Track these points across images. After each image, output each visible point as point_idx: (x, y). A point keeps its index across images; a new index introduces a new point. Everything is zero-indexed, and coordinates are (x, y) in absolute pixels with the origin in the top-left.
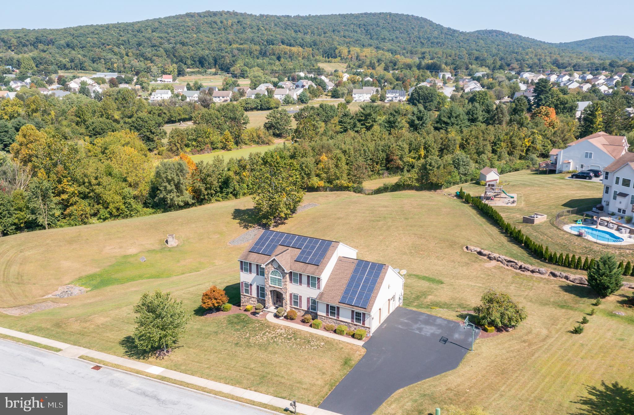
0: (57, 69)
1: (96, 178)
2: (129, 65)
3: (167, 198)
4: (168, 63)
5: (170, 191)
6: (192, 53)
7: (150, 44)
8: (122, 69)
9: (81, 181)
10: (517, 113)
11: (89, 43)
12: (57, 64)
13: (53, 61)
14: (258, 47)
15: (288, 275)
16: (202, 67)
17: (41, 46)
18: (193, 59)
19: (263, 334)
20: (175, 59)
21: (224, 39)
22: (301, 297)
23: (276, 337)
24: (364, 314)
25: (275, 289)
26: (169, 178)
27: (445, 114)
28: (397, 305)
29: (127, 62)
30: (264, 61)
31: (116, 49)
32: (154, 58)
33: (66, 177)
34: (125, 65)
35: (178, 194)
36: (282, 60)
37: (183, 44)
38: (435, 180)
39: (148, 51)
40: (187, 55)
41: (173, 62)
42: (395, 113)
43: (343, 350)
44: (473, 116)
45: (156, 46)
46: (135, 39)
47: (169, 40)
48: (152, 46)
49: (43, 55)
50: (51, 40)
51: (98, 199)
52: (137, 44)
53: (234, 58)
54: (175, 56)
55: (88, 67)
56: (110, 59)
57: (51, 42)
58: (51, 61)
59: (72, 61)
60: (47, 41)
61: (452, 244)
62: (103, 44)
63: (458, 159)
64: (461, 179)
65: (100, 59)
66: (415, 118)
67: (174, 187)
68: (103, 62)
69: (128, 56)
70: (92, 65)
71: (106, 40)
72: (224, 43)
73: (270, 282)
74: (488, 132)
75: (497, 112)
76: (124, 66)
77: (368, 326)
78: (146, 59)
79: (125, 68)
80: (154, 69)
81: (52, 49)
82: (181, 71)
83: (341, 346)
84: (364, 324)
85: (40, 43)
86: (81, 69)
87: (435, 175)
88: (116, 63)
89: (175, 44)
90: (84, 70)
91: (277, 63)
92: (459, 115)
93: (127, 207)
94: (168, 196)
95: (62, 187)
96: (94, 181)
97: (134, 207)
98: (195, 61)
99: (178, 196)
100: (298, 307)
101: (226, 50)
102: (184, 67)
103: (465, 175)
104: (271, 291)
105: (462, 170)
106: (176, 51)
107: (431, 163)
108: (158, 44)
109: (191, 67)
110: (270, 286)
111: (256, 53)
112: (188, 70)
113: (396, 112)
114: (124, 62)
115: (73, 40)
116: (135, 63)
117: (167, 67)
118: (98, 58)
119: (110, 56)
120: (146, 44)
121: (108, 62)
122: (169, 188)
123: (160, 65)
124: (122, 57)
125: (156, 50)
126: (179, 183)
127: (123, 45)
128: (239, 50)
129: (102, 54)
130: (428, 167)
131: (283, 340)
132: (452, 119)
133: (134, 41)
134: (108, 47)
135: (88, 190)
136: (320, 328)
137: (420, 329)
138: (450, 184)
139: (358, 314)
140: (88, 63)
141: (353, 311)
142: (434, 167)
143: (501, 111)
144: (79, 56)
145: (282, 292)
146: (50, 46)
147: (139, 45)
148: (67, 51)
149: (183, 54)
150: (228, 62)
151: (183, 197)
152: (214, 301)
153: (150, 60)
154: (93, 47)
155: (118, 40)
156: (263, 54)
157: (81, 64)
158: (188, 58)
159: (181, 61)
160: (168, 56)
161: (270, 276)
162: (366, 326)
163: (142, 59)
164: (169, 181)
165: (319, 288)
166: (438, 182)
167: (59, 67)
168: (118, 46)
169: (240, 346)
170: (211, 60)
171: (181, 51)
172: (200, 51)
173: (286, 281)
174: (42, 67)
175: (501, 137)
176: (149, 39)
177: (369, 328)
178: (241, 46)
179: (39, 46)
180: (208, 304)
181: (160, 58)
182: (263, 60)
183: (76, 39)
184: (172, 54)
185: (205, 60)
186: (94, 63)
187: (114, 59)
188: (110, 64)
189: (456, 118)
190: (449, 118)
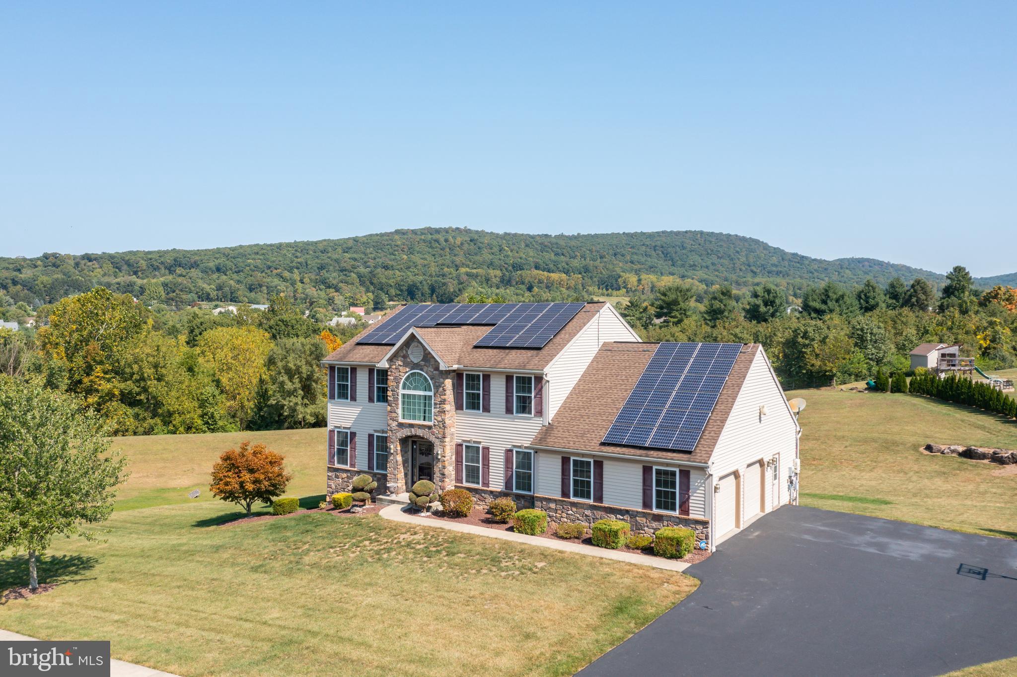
0: (196, 299)
1: (156, 366)
2: (303, 296)
3: (283, 406)
4: (360, 292)
5: (291, 393)
6: (399, 279)
7: (337, 268)
8: (292, 300)
9: (128, 370)
10: (953, 293)
11: (249, 266)
12: (197, 293)
13: (193, 289)
14: (499, 273)
15: (448, 383)
16: (412, 299)
17: (179, 271)
18: (398, 286)
19: (353, 545)
20: (372, 288)
21: (448, 262)
22: (486, 449)
23: (389, 551)
24: (685, 474)
25: (413, 431)
26: (291, 365)
27: (815, 297)
28: (785, 500)
29: (300, 291)
30: (508, 291)
31: (286, 274)
32: (341, 285)
33: (101, 363)
34: (298, 295)
35: (306, 401)
36: (536, 289)
37: (386, 267)
38: (819, 363)
39: (333, 277)
40: (391, 282)
41: (368, 291)
42: (722, 297)
43: (612, 579)
44: (867, 302)
45: (345, 270)
46: (316, 260)
47: (366, 262)
48: (342, 271)
49: (180, 280)
50: (195, 262)
51: (154, 407)
52: (318, 268)
53: (461, 286)
54: (372, 283)
55: (241, 298)
56: (276, 287)
57: (195, 265)
58: (190, 289)
59: (219, 288)
60: (189, 264)
61: (889, 446)
62: (269, 267)
63: (862, 330)
64: (869, 370)
65: (261, 286)
66: (759, 302)
67: (298, 385)
68: (266, 291)
69: (303, 283)
70: (248, 294)
71: (274, 262)
72: (448, 267)
73: (400, 411)
74: (904, 320)
75: (915, 291)
76: (295, 296)
77: (701, 518)
78: (329, 287)
79: (296, 299)
80: (339, 299)
81: (194, 273)
82: (379, 303)
83: (607, 570)
84: (685, 510)
85: (180, 266)
86: (231, 301)
87: (817, 355)
88: (284, 292)
89: (375, 267)
90: (235, 302)
91: (527, 294)
92: (842, 296)
93: (207, 423)
94: (286, 403)
95: (91, 381)
96: (148, 371)
97: (220, 423)
98: (401, 290)
99: (306, 405)
100: (480, 486)
101: (451, 276)
102: (385, 297)
103: (879, 361)
104: (404, 441)
105: (871, 349)
106: (374, 276)
107: (806, 333)
108: (349, 267)
109: (395, 299)
110: (401, 425)
111: (495, 281)
112: (391, 303)
113: (723, 293)
114: (295, 291)
115: (227, 262)
116: (312, 292)
117: (358, 296)
118: (259, 285)
119: (276, 281)
120: (331, 268)
121: (272, 291)
122: (289, 386)
123: (348, 295)
124: (293, 284)
125: (346, 275)
126: (310, 378)
127: (298, 268)
128: (468, 274)
129: (264, 280)
130: (800, 340)
131: (411, 556)
132: (830, 303)
133: (314, 263)
134: (275, 271)
135: (138, 390)
136: (538, 530)
137: (882, 547)
138: (850, 375)
139: (666, 478)
140: (242, 292)
141: (647, 470)
142: (813, 340)
143: (923, 288)
144: (232, 282)
145: (432, 439)
146: (193, 270)
147: (321, 268)
148: (215, 276)
149: (384, 280)
150: (452, 290)
151: (314, 406)
152: (247, 476)
153: (335, 288)
154: (254, 271)
155: (292, 262)
156: (506, 282)
157: (232, 293)
158: (391, 286)
159: (382, 289)
160: (362, 283)
161: (401, 391)
162: (691, 516)
163: (322, 287)
164: (290, 374)
165: (540, 413)
166: (824, 368)
167: (199, 297)
168: (291, 270)
169: (265, 572)
170: (426, 289)
171: (382, 276)
172: (411, 277)
173: (443, 402)
174: (172, 295)
175: (931, 329)
176: (337, 261)
177: (705, 524)
178: (474, 271)
179: (177, 271)
180: (227, 484)
181: (349, 286)
182: (505, 289)
183: (231, 261)
184: (369, 282)
185: (417, 289)
186: (251, 291)
187: (282, 286)
188: (274, 294)
189: (837, 301)
190: (824, 302)
